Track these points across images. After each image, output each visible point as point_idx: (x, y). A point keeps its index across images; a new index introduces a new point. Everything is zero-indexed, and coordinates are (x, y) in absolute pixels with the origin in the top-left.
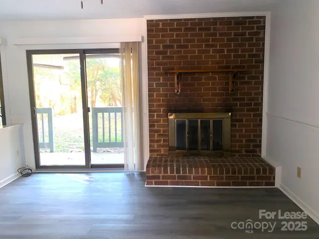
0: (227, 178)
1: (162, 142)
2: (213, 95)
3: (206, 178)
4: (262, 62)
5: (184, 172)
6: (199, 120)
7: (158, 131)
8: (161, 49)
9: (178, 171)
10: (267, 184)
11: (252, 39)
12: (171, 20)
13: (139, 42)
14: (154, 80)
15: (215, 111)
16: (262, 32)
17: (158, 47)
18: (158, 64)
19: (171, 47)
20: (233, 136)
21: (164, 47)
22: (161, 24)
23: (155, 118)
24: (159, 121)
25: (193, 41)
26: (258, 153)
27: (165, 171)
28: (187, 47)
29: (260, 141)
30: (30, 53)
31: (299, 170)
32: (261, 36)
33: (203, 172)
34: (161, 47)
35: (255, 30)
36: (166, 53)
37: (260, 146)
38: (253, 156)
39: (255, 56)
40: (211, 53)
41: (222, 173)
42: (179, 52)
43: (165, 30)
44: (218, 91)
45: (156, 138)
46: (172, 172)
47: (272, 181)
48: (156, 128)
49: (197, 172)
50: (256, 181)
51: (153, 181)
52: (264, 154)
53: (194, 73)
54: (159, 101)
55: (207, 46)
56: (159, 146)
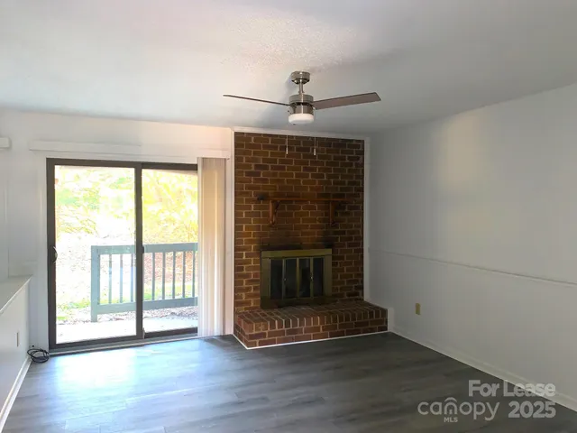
0: (341, 326)
1: (252, 291)
2: (313, 227)
3: (318, 329)
4: (362, 190)
5: (295, 325)
6: (298, 259)
7: (247, 276)
8: (253, 169)
9: (287, 325)
10: (381, 329)
11: (351, 165)
12: (265, 135)
13: (225, 159)
14: (244, 208)
15: (315, 247)
16: (361, 158)
17: (250, 167)
18: (250, 188)
19: (265, 168)
20: (334, 277)
21: (257, 166)
22: (253, 138)
23: (244, 258)
24: (249, 262)
25: (290, 162)
26: (360, 296)
27: (273, 326)
28: (283, 168)
29: (362, 282)
30: (52, 163)
31: (418, 307)
32: (360, 162)
33: (315, 322)
34: (253, 166)
35: (354, 155)
36: (259, 174)
37: (362, 288)
38: (357, 300)
39: (354, 183)
40: (310, 178)
41: (335, 320)
42: (275, 175)
43: (259, 147)
44: (318, 223)
45: (245, 285)
46: (280, 326)
47: (384, 325)
48: (245, 272)
49: (309, 323)
50: (370, 326)
51: (257, 341)
52: (367, 297)
53: (292, 201)
54: (249, 234)
55: (305, 169)
56: (248, 296)
